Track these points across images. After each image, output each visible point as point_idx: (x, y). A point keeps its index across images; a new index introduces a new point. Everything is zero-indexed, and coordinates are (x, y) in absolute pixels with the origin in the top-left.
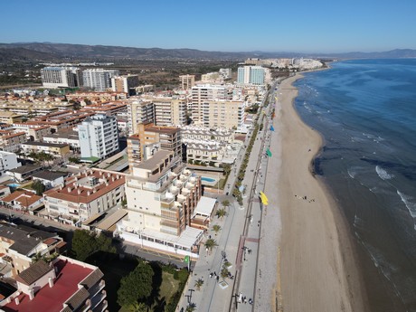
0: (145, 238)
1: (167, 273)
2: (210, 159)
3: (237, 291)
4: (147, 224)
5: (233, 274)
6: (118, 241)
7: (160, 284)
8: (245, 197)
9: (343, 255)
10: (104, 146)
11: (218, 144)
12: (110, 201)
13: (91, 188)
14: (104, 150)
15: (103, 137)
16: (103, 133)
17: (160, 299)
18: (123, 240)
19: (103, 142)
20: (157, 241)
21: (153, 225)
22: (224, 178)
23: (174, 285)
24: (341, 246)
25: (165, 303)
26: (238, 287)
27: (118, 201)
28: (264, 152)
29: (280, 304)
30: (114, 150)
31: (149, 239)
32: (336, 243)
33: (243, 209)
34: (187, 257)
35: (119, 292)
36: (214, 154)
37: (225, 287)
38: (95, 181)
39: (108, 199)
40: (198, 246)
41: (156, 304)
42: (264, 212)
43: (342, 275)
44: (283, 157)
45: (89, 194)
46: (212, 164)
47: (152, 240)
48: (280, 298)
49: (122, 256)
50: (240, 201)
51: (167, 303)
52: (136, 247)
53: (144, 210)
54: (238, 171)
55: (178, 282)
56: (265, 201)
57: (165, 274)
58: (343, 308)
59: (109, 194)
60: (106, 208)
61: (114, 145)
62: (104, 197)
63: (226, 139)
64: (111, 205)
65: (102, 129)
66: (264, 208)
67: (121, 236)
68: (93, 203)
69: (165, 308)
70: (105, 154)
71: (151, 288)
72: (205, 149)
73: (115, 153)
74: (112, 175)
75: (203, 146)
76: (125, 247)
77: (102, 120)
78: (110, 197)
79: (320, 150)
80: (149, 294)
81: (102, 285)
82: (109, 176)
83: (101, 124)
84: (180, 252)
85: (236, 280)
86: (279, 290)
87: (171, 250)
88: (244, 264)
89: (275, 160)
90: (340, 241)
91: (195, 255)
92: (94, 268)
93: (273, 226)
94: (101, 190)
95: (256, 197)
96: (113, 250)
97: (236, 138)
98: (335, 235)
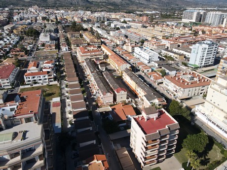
0: (210, 121)
1: (217, 147)
4: (215, 113)
6: (193, 115)
7: (210, 150)
10: (204, 60)
12: (197, 92)
13: (188, 81)
14: (203, 62)
15: (205, 55)
16: (206, 52)
17: (207, 157)
18: (196, 115)
19: (205, 58)
20: (217, 125)
21: (219, 116)
23: (219, 156)
27: (201, 93)
30: (210, 63)
31: (213, 122)
35: (184, 140)
38: (192, 78)
39: (195, 90)
41: (203, 158)
45: (186, 84)
47: (215, 124)
49: (193, 124)
51: (210, 163)
52: (203, 123)
53: (216, 104)
57: (215, 146)
59: (197, 88)
60: (193, 95)
61: (211, 61)
62: (194, 88)
64: (196, 94)
65: (207, 50)
67: (196, 113)
68: (187, 90)
70: (203, 65)
71: (203, 149)
73: (210, 66)
74: (203, 78)
76: (196, 120)
77: (209, 44)
78: (197, 90)
80: (201, 151)
81: (177, 132)
82: (201, 78)
83: (207, 46)
92: (176, 122)
94: (194, 84)
96: (189, 118)
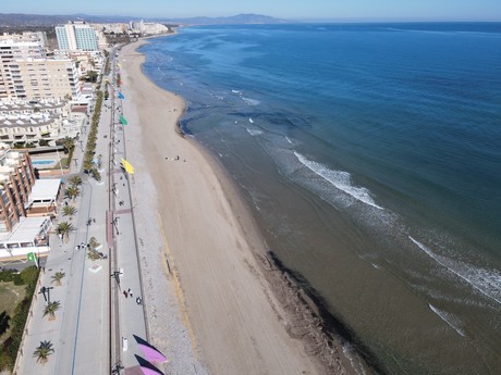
2: (38, 137)
3: (116, 268)
5: (106, 253)
8: (102, 171)
9: (229, 201)
11: (47, 115)
22: (67, 156)
24: (225, 194)
25: (8, 318)
26: (116, 263)
28: (116, 121)
29: (172, 265)
32: (220, 193)
33: (103, 184)
34: (29, 255)
36: (44, 130)
37: (98, 269)
40: (46, 239)
42: (131, 181)
43: (232, 218)
44: (143, 123)
46: (44, 143)
48: (171, 258)
50: (96, 176)
54: (85, 144)
55: (23, 287)
56: (130, 169)
58: (239, 246)
63: (59, 110)
66: (130, 177)
69: (9, 323)
72: (27, 124)
75: (23, 120)
79: (184, 111)
84: (18, 252)
85: (111, 257)
86: (168, 252)
88: (118, 238)
89: (133, 129)
90: (223, 189)
91: (44, 249)
93: (145, 192)
95: (117, 167)
97: (74, 110)
98: (218, 186)
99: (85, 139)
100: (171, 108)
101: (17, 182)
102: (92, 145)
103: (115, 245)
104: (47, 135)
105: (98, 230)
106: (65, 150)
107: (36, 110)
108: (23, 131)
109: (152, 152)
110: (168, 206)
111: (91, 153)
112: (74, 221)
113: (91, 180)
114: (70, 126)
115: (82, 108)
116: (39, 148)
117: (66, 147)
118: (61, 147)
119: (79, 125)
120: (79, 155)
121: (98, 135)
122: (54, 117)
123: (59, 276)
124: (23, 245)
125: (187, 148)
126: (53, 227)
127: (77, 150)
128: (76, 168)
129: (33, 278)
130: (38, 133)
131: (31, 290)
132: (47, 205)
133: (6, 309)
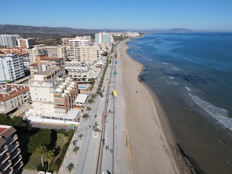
0: (45, 117)
2: (82, 77)
3: (104, 137)
4: (46, 109)
5: (101, 130)
6: (27, 122)
7: (56, 140)
8: (104, 94)
9: (159, 115)
10: (14, 73)
11: (87, 68)
12: (20, 101)
13: (6, 93)
14: (15, 76)
15: (13, 68)
16: (13, 65)
17: (56, 148)
18: (30, 121)
19: (14, 70)
20: (52, 118)
21: (50, 109)
22: (91, 86)
23: (65, 139)
24: (157, 111)
25: (60, 149)
26: (104, 135)
27: (25, 101)
28: (113, 73)
29: (128, 141)
30: (21, 76)
31: (48, 118)
32: (155, 110)
33: (104, 99)
34: (72, 124)
35: (29, 145)
36: (85, 74)
37: (96, 136)
38: (9, 89)
39: (18, 99)
40: (79, 119)
41: (54, 150)
42: (115, 99)
43: (159, 124)
44: (123, 75)
45: (4, 96)
46: (84, 79)
47: (50, 118)
48: (128, 138)
49: (29, 129)
50: (102, 96)
51: (61, 149)
52: (39, 124)
53: (43, 100)
54: (99, 81)
55: (67, 138)
56: (115, 94)
57: (59, 135)
58: (161, 138)
59: (19, 96)
60: (17, 105)
61: (21, 73)
62: (16, 98)
63: (91, 66)
64: (21, 103)
65: (12, 62)
66: (115, 98)
67: (29, 119)
68: (8, 102)
69: (60, 152)
70: (15, 78)
72: (79, 71)
73: (22, 78)
74: (20, 86)
75: (78, 70)
76: (32, 124)
77: (11, 57)
78: (20, 98)
79: (142, 71)
81: (16, 138)
82: (18, 87)
83: (11, 59)
84: (68, 123)
85: (103, 132)
86: (127, 134)
87: (62, 122)
88: (107, 124)
89: (119, 76)
90: (157, 109)
91: (77, 123)
92: (8, 127)
93: (121, 105)
94: (14, 94)
95: (110, 93)
97: (97, 67)
98: (154, 107)
99: (99, 79)
100: (137, 69)
101: (72, 94)
102: (102, 82)
103: (105, 126)
104: (85, 76)
105: (99, 119)
106: (91, 83)
107: (83, 66)
108: (77, 74)
109: (126, 87)
110: (130, 113)
111: (101, 85)
112: (90, 114)
113: (99, 97)
114: (95, 73)
115: (100, 66)
116: (82, 81)
117: (92, 82)
118: (90, 82)
119: (98, 73)
120: (96, 86)
121: (104, 78)
122: (89, 69)
123: (81, 136)
124: (70, 120)
125: (142, 87)
126: (82, 114)
127: (96, 84)
128: (94, 91)
129: (71, 135)
130: (82, 75)
131: (70, 139)
132: (81, 105)
133: (60, 145)
